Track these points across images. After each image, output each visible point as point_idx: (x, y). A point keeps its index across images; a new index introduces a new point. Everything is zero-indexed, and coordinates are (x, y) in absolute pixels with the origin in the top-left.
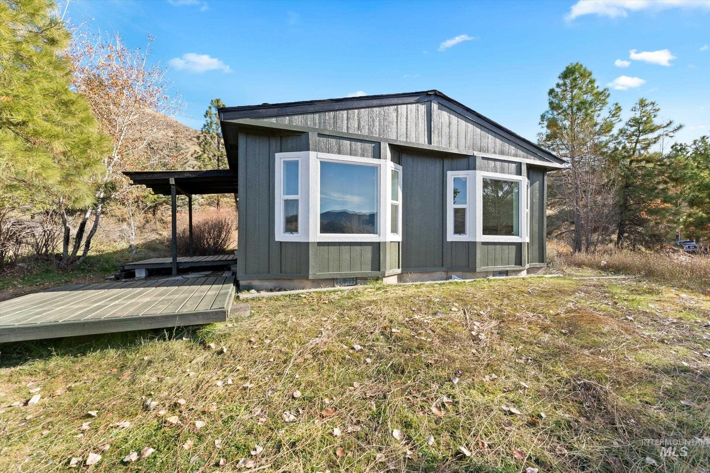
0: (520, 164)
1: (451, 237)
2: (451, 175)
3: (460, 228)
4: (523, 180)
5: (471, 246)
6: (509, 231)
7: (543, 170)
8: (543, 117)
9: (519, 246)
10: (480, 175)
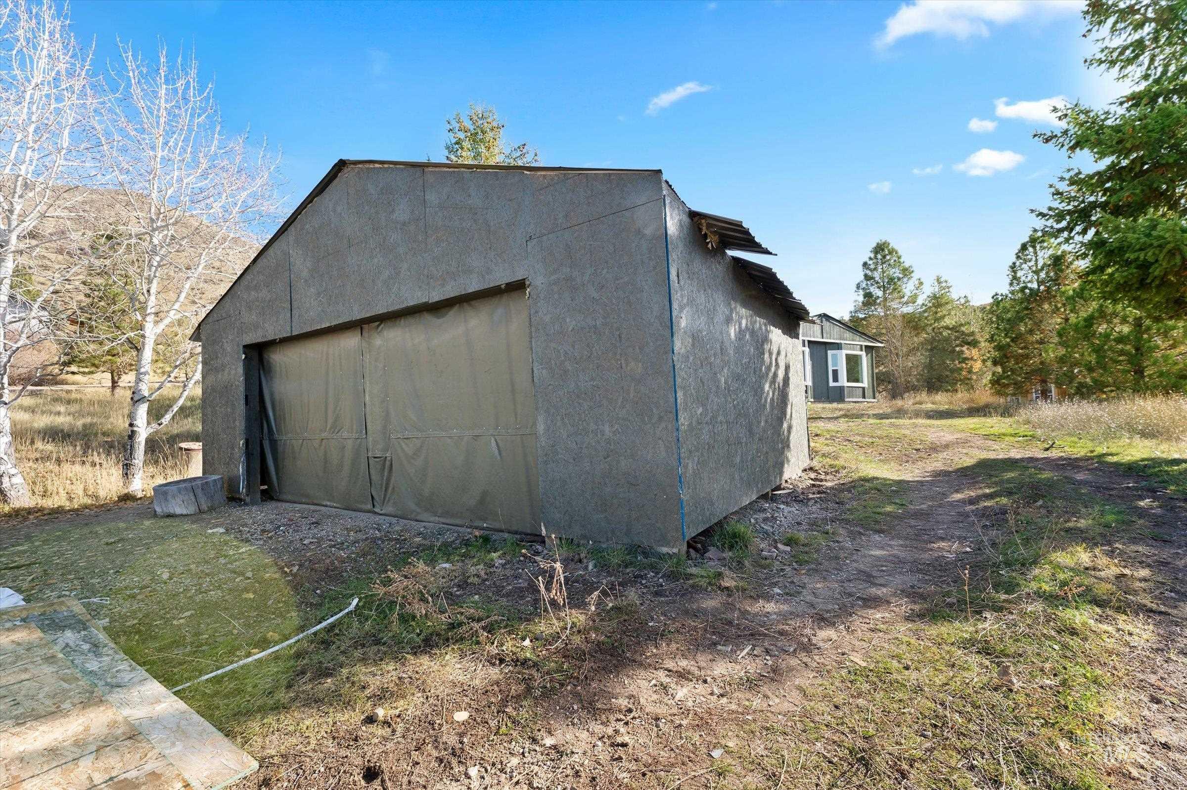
0: (861, 346)
1: (832, 384)
2: (830, 353)
3: (836, 379)
4: (863, 353)
5: (841, 389)
6: (857, 381)
7: (872, 348)
8: (858, 286)
9: (864, 388)
10: (844, 352)
